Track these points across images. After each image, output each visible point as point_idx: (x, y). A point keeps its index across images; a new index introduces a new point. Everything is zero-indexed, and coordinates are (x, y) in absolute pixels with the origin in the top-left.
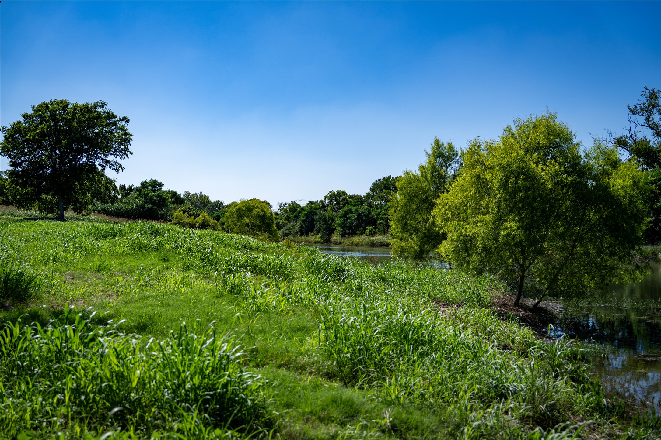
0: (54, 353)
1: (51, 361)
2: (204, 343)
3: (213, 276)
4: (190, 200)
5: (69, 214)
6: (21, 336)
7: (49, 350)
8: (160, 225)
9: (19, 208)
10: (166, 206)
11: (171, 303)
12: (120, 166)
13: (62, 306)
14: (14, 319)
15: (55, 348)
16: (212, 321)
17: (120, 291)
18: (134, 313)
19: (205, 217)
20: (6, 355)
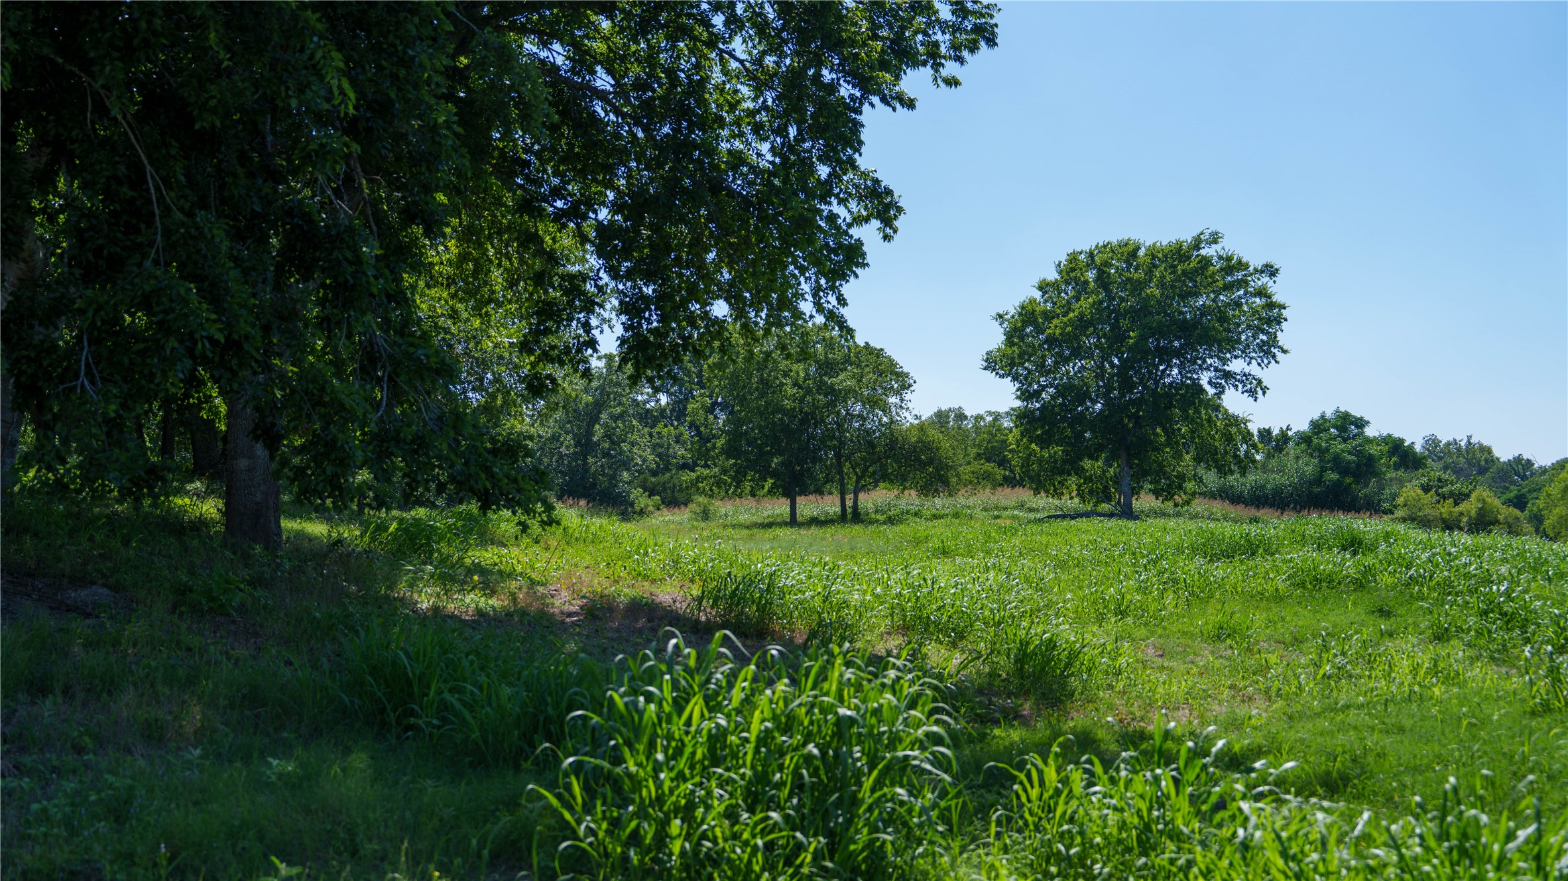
0: (1134, 832)
1: (1129, 850)
2: (1510, 836)
3: (1518, 658)
4: (1440, 459)
5: (1145, 501)
6: (1060, 785)
7: (1123, 825)
8: (1365, 525)
9: (1037, 492)
10: (1378, 475)
11: (1408, 723)
12: (1260, 382)
13: (1142, 719)
14: (1043, 745)
15: (1136, 820)
16: (1524, 777)
17: (1274, 689)
18: (1313, 744)
19: (1484, 501)
20: (1032, 827)
